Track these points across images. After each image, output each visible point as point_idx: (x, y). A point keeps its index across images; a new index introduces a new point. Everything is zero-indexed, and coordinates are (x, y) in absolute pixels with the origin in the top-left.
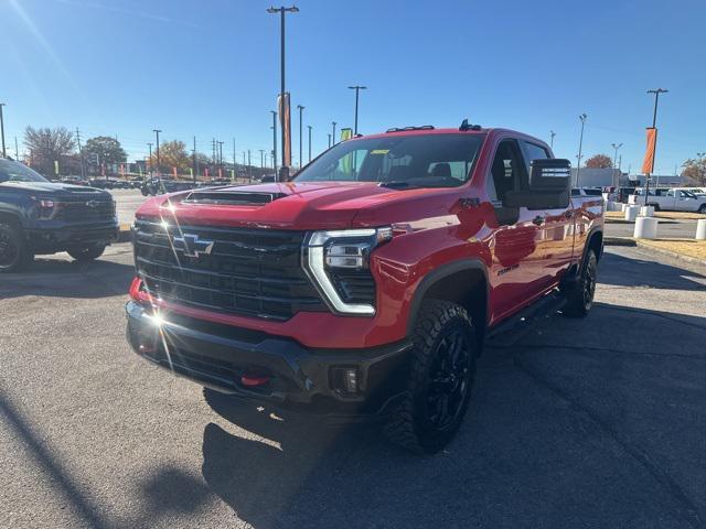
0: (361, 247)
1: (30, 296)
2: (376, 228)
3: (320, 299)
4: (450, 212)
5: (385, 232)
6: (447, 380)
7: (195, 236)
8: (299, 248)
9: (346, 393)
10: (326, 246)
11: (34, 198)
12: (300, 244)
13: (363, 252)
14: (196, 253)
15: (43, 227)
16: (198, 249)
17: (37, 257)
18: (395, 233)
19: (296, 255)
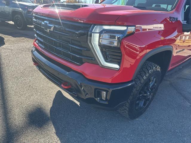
0: (118, 36)
1: (23, 38)
2: (127, 26)
3: (95, 58)
4: (161, 23)
5: (131, 29)
6: (146, 95)
7: (48, 22)
8: (88, 33)
9: (101, 99)
10: (100, 33)
11: (26, 7)
12: (88, 31)
13: (118, 38)
14: (48, 30)
15: (29, 17)
16: (49, 28)
17: (28, 26)
18: (137, 30)
19: (86, 36)
